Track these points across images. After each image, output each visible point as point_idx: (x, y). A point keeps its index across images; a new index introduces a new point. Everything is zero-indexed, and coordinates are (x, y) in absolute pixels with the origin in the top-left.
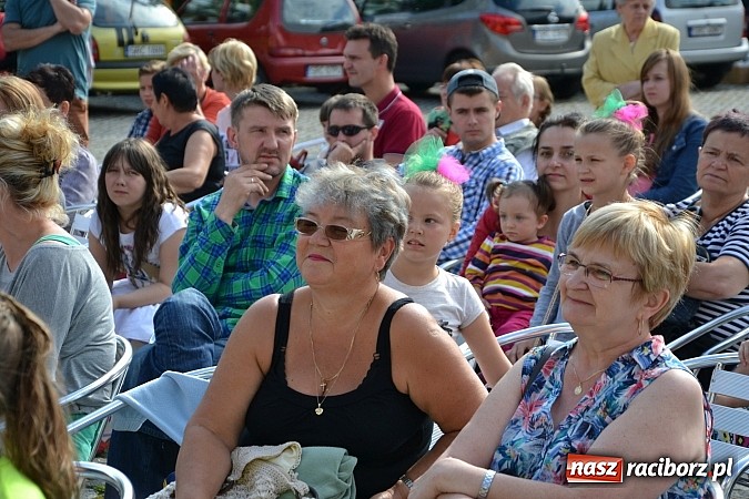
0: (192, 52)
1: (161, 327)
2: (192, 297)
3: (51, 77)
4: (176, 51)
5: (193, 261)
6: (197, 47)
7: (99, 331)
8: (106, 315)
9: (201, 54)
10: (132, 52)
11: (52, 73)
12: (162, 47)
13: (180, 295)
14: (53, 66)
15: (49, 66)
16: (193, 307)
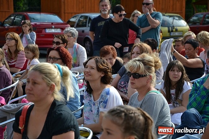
0: (191, 34)
1: (183, 120)
2: (193, 111)
3: (150, 42)
4: (186, 34)
5: (195, 100)
6: (192, 32)
7: (167, 119)
8: (169, 115)
9: (194, 34)
10: (172, 34)
11: (151, 41)
12: (182, 32)
13: (189, 110)
14: (151, 39)
15: (150, 39)
16: (194, 114)
